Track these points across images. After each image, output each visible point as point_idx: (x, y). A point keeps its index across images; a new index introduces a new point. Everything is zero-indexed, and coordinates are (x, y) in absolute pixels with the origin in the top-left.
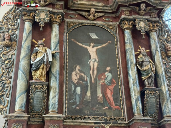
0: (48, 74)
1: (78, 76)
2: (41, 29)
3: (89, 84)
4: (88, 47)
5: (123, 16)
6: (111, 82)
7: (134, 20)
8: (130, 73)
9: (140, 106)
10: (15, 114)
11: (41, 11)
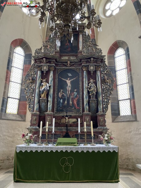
0: (47, 95)
1: (62, 94)
2: (45, 74)
3: (66, 98)
4: (67, 80)
5: (83, 64)
6: (76, 96)
7: (88, 66)
8: (85, 92)
9: (88, 107)
10: (34, 112)
11: (44, 66)
